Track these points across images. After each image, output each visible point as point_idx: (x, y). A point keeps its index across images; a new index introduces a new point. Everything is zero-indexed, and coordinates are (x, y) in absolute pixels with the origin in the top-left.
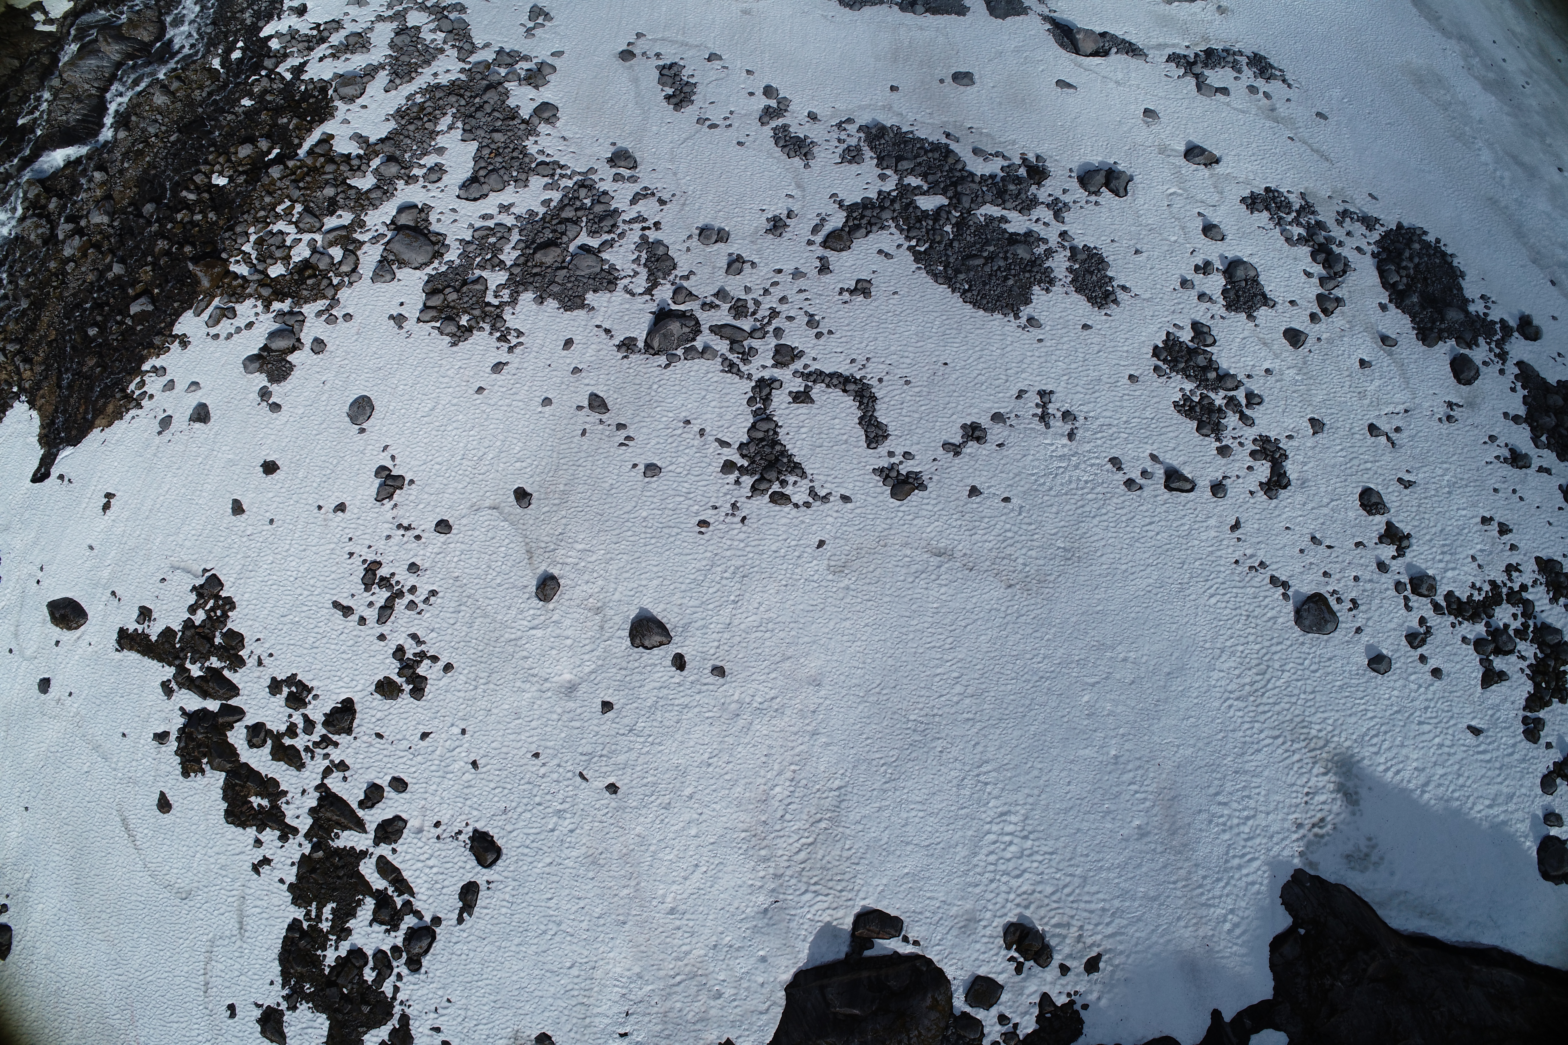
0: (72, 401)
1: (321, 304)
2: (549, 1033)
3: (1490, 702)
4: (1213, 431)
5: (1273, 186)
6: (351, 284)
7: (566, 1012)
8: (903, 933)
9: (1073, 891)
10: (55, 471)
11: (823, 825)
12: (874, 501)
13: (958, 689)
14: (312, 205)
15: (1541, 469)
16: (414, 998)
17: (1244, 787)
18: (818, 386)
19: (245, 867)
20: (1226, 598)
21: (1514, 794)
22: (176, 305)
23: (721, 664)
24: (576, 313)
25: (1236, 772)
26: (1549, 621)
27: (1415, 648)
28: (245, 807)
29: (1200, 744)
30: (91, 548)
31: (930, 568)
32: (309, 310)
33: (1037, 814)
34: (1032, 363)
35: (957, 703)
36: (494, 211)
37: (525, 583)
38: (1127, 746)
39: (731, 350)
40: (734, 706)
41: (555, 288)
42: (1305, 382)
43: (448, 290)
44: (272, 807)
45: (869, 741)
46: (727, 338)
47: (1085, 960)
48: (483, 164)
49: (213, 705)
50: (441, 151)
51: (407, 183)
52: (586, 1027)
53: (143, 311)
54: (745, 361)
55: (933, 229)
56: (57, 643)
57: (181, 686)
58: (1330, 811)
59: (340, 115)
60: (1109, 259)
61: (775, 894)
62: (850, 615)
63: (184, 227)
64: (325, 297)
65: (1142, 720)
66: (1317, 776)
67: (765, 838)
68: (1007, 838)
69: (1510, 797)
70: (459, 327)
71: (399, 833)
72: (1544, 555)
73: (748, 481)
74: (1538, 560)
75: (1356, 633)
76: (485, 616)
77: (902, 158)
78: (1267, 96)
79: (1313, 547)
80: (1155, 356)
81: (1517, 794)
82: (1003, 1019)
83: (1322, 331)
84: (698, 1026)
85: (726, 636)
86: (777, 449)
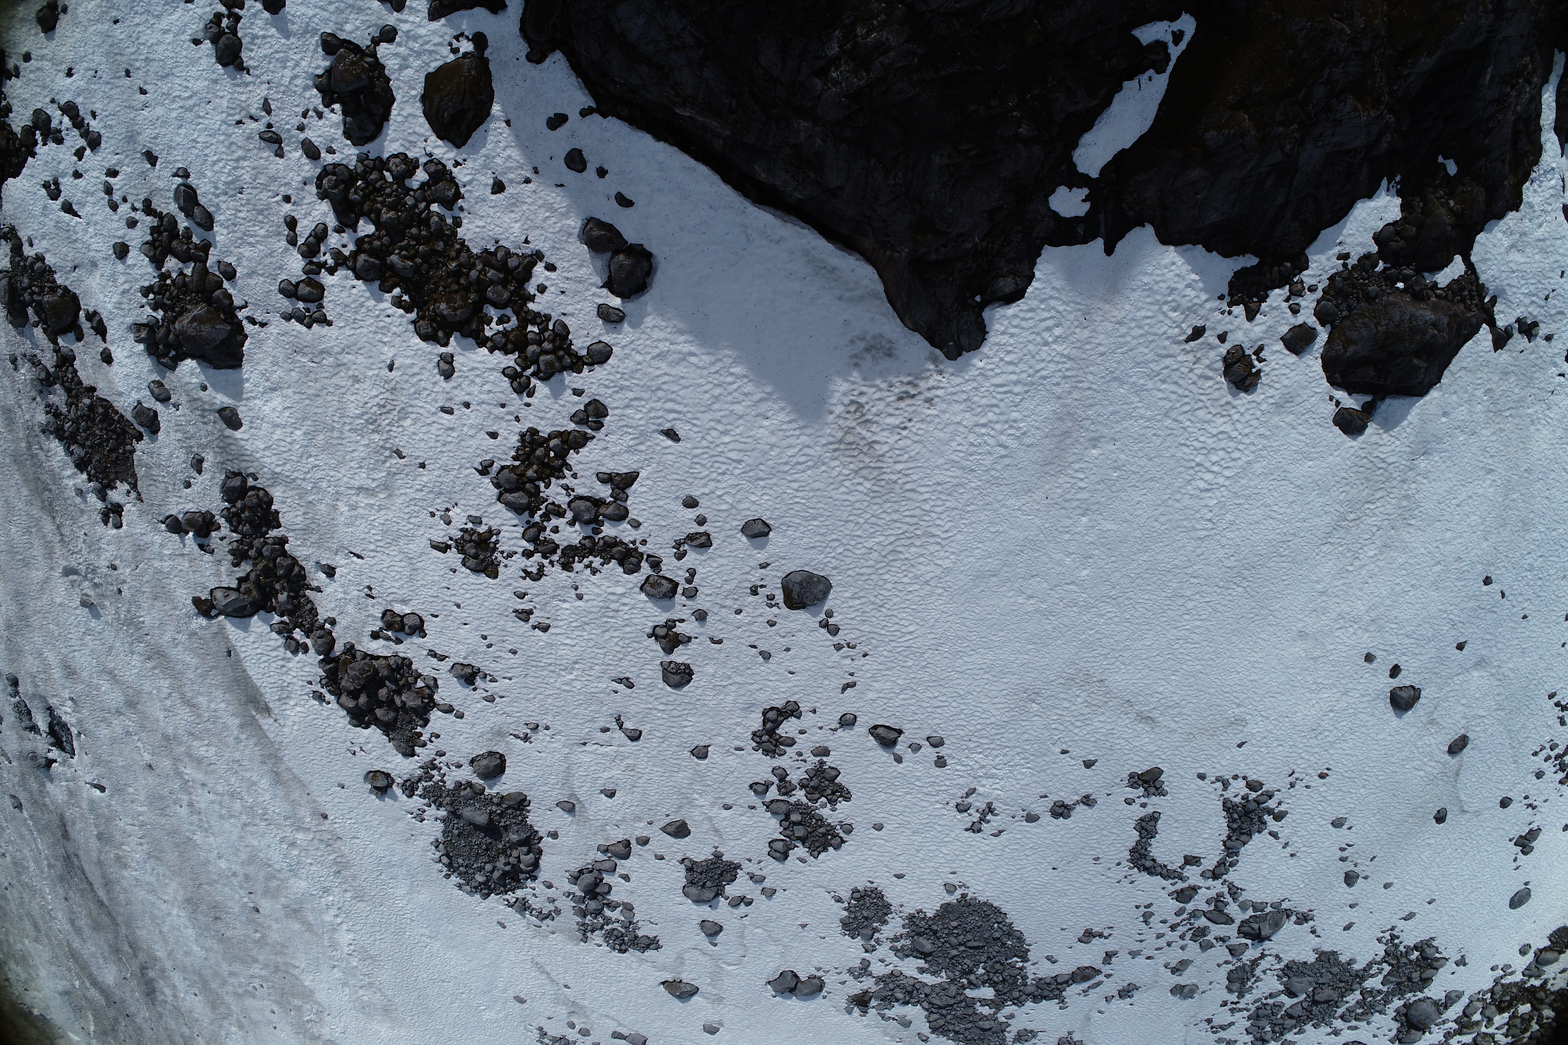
1: (1507, 981)
3: (636, 458)
4: (824, 771)
5: (615, 954)
6: (1479, 993)
8: (1337, 410)
9: (1182, 406)
11: (1352, 516)
12: (1179, 771)
13: (1190, 605)
15: (442, 658)
17: (971, 455)
18: (1174, 868)
20: (897, 627)
21: (653, 358)
23: (1365, 664)
25: (973, 470)
26: (510, 515)
27: (705, 534)
31: (1162, 709)
32: (1518, 978)
33: (1179, 483)
34: (972, 857)
36: (1345, 1031)
37: (1471, 752)
38: (1068, 522)
39: (1226, 905)
40: (1372, 629)
41: (1335, 970)
42: (691, 791)
43: (1415, 979)
46: (1223, 914)
47: (1201, 340)
54: (1220, 895)
55: (995, 973)
58: (888, 405)
60: (837, 925)
61: (1412, 467)
62: (1248, 684)
64: (1502, 985)
65: (1042, 541)
66: (886, 443)
67: (1398, 516)
68: (1215, 468)
69: (661, 356)
70: (1421, 950)
72: (483, 579)
73: (1271, 804)
74: (493, 576)
75: (768, 565)
76: (1510, 731)
77: (984, 1030)
78: (572, 1026)
79: (772, 652)
80: (843, 842)
81: (649, 357)
82: (1295, 310)
83: (641, 829)
84: (1511, 368)
85: (1351, 686)
86: (1235, 826)
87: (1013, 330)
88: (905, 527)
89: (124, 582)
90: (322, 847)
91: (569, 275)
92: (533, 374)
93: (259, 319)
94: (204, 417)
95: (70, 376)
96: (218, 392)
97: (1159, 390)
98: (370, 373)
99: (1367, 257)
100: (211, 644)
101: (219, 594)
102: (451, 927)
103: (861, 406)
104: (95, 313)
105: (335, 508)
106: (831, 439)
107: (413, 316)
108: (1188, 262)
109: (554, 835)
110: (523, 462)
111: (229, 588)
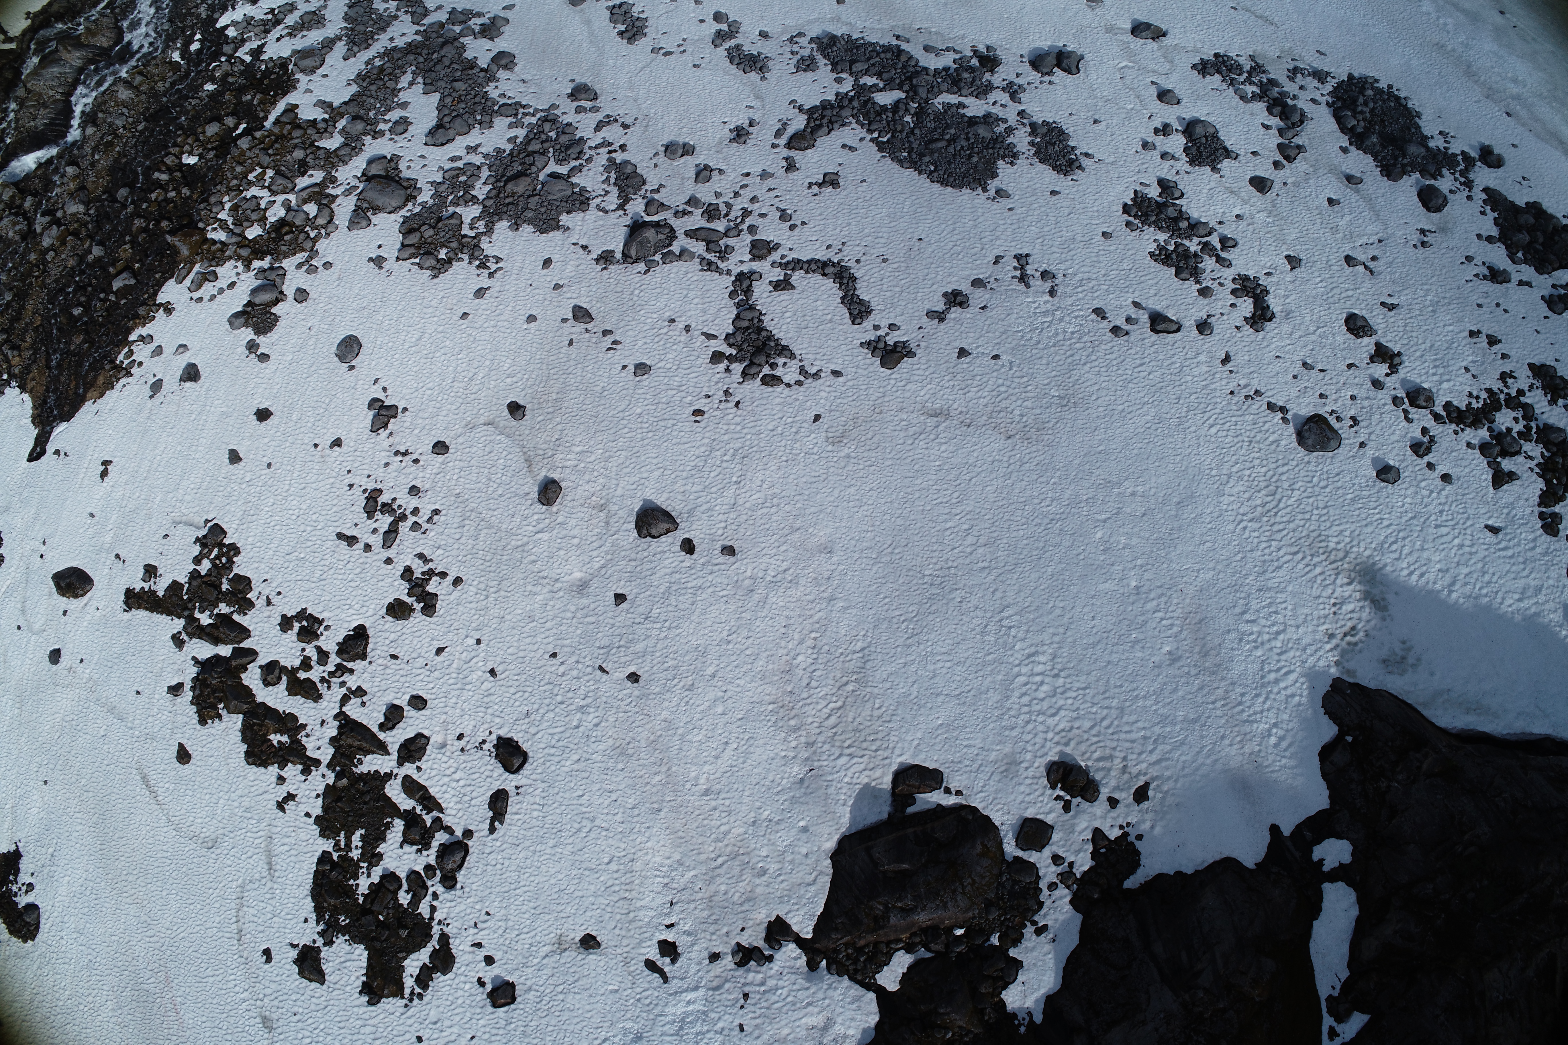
0: (62, 379)
1: (300, 257)
2: (594, 933)
3: (1504, 501)
4: (1191, 275)
5: (1222, 52)
6: (328, 234)
7: (609, 909)
8: (944, 784)
9: (1112, 723)
10: (50, 448)
11: (850, 687)
12: (866, 372)
13: (970, 540)
14: (283, 168)
15: (1521, 283)
16: (452, 915)
17: (1270, 603)
18: (797, 273)
19: (269, 806)
20: (1226, 427)
21: (1542, 586)
22: (157, 276)
23: (730, 543)
24: (551, 234)
25: (1260, 590)
26: (1551, 421)
27: (1421, 456)
28: (265, 746)
29: (1219, 567)
30: (92, 515)
31: (928, 429)
32: (289, 263)
33: (1065, 652)
34: (1005, 230)
35: (971, 554)
36: (461, 152)
37: (527, 490)
38: (1147, 576)
39: (708, 250)
40: (747, 582)
41: (529, 214)
42: (1277, 223)
43: (424, 228)
44: (292, 742)
45: (887, 600)
46: (703, 240)
47: (1133, 791)
48: (447, 112)
49: (225, 651)
50: (404, 105)
51: (374, 138)
52: (630, 922)
53: (126, 285)
54: (722, 258)
55: (894, 120)
56: (65, 613)
57: (191, 635)
58: (1360, 619)
59: (302, 85)
60: (1070, 131)
61: (809, 763)
62: (853, 482)
63: (159, 205)
64: (303, 250)
65: (1158, 549)
66: (1341, 586)
67: (793, 708)
68: (1038, 679)
69: (1539, 589)
70: (438, 260)
71: (422, 750)
72: (1536, 361)
73: (738, 368)
74: (1531, 366)
75: (1360, 448)
76: (490, 527)
77: (855, 61)
79: (1306, 372)
80: (1126, 213)
81: (1545, 585)
82: (1057, 859)
83: (1287, 176)
84: (746, 907)
85: (732, 516)
86: (763, 335)
97: (1144, 728)
99: (1017, 940)
102: (1358, 39)
103: (1379, 609)
106: (1383, 572)
108: (1193, 855)
109: (1343, 150)
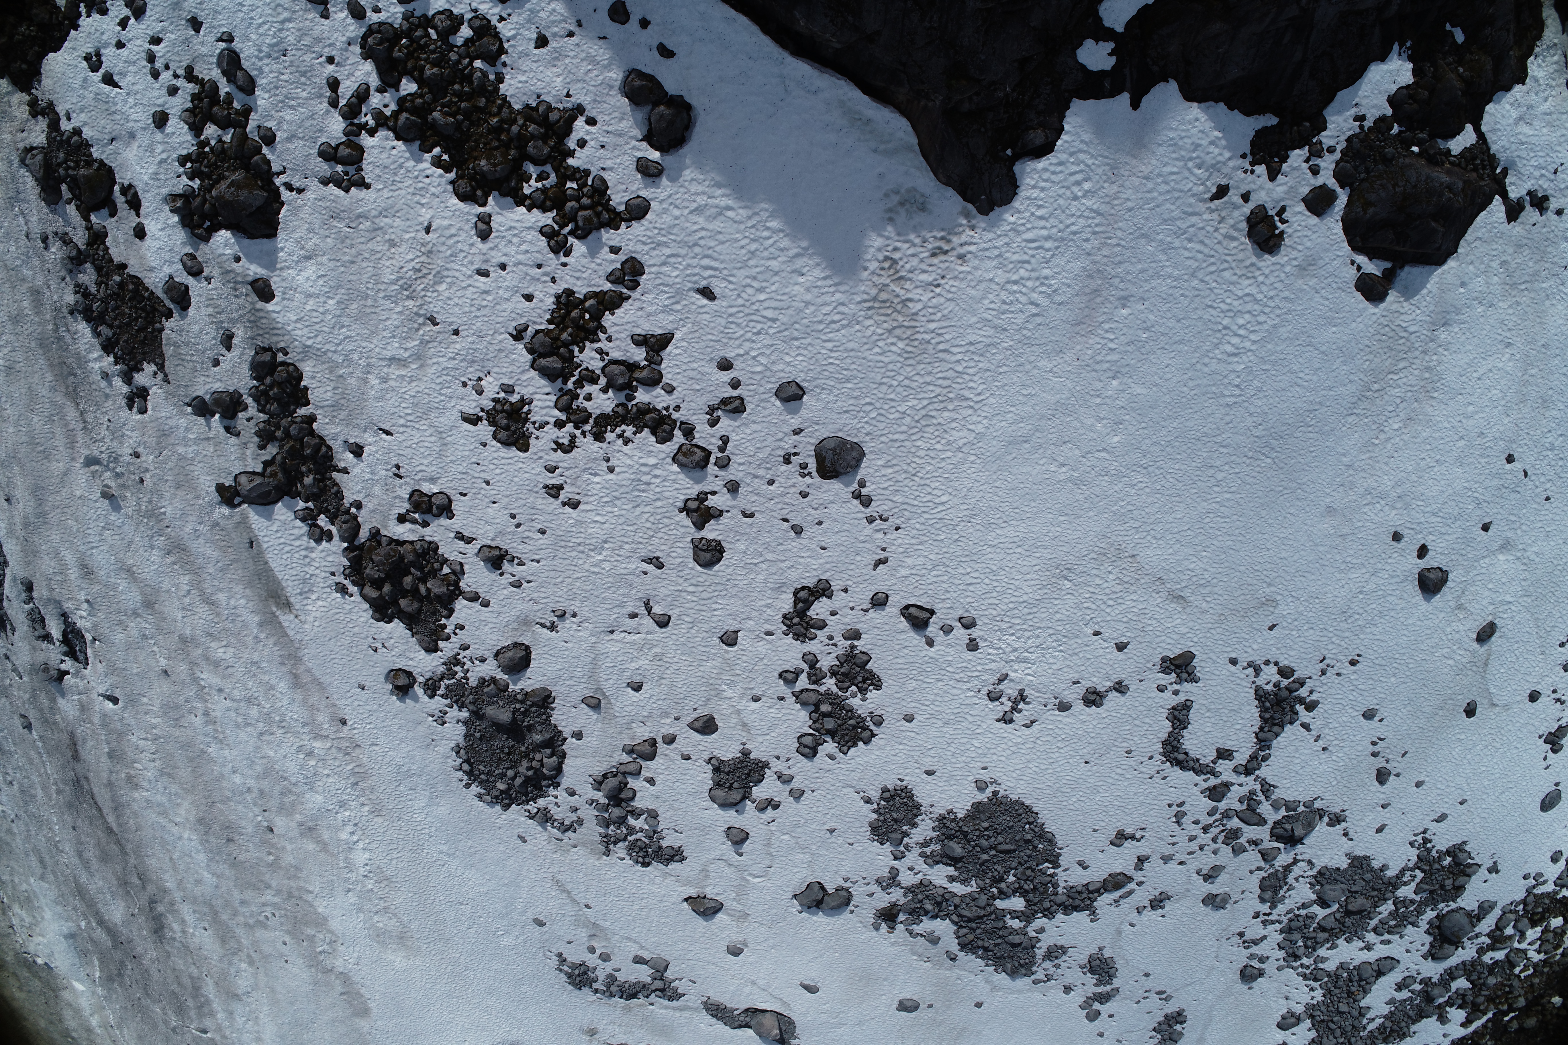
1: (1539, 891)
3: (671, 318)
4: (855, 656)
5: (637, 868)
8: (1358, 275)
9: (1208, 266)
11: (1376, 386)
12: (1211, 655)
13: (1220, 476)
15: (469, 541)
17: (1003, 313)
18: (1206, 762)
20: (929, 497)
21: (691, 212)
23: (1393, 543)
25: (1005, 330)
26: (543, 382)
27: (739, 398)
29: (1029, 367)
31: (1193, 587)
32: (1550, 888)
33: (1207, 346)
34: (1004, 750)
36: (1377, 946)
37: (1499, 640)
38: (1099, 385)
39: (1259, 804)
40: (1399, 505)
41: (1368, 876)
42: (719, 682)
43: (1449, 887)
45: (1311, 450)
46: (1256, 814)
47: (1225, 198)
48: (1366, 986)
50: (1391, 1002)
54: (1253, 793)
55: (1026, 881)
58: (922, 261)
60: (866, 829)
61: (1433, 338)
62: (1278, 562)
64: (1534, 896)
65: (1074, 406)
66: (920, 300)
67: (1422, 388)
68: (1242, 332)
69: (698, 210)
72: (513, 453)
73: (1303, 692)
74: (524, 449)
75: (802, 430)
76: (1537, 619)
77: (1014, 945)
78: (592, 950)
79: (804, 525)
80: (873, 735)
81: (686, 211)
82: (1315, 171)
83: (668, 727)
84: (1525, 241)
85: (1379, 566)
86: (1267, 716)
87: (1043, 184)
88: (938, 390)
89: (147, 470)
90: (340, 756)
91: (610, 128)
92: (571, 233)
93: (296, 184)
94: (235, 290)
95: (101, 253)
96: (251, 262)
97: (1186, 249)
98: (407, 236)
99: (1382, 119)
100: (233, 535)
101: (243, 479)
102: (470, 843)
103: (895, 262)
104: (130, 186)
105: (365, 381)
106: (866, 297)
107: (452, 175)
108: (1211, 118)
109: (578, 735)
110: (557, 326)
111: (254, 473)
